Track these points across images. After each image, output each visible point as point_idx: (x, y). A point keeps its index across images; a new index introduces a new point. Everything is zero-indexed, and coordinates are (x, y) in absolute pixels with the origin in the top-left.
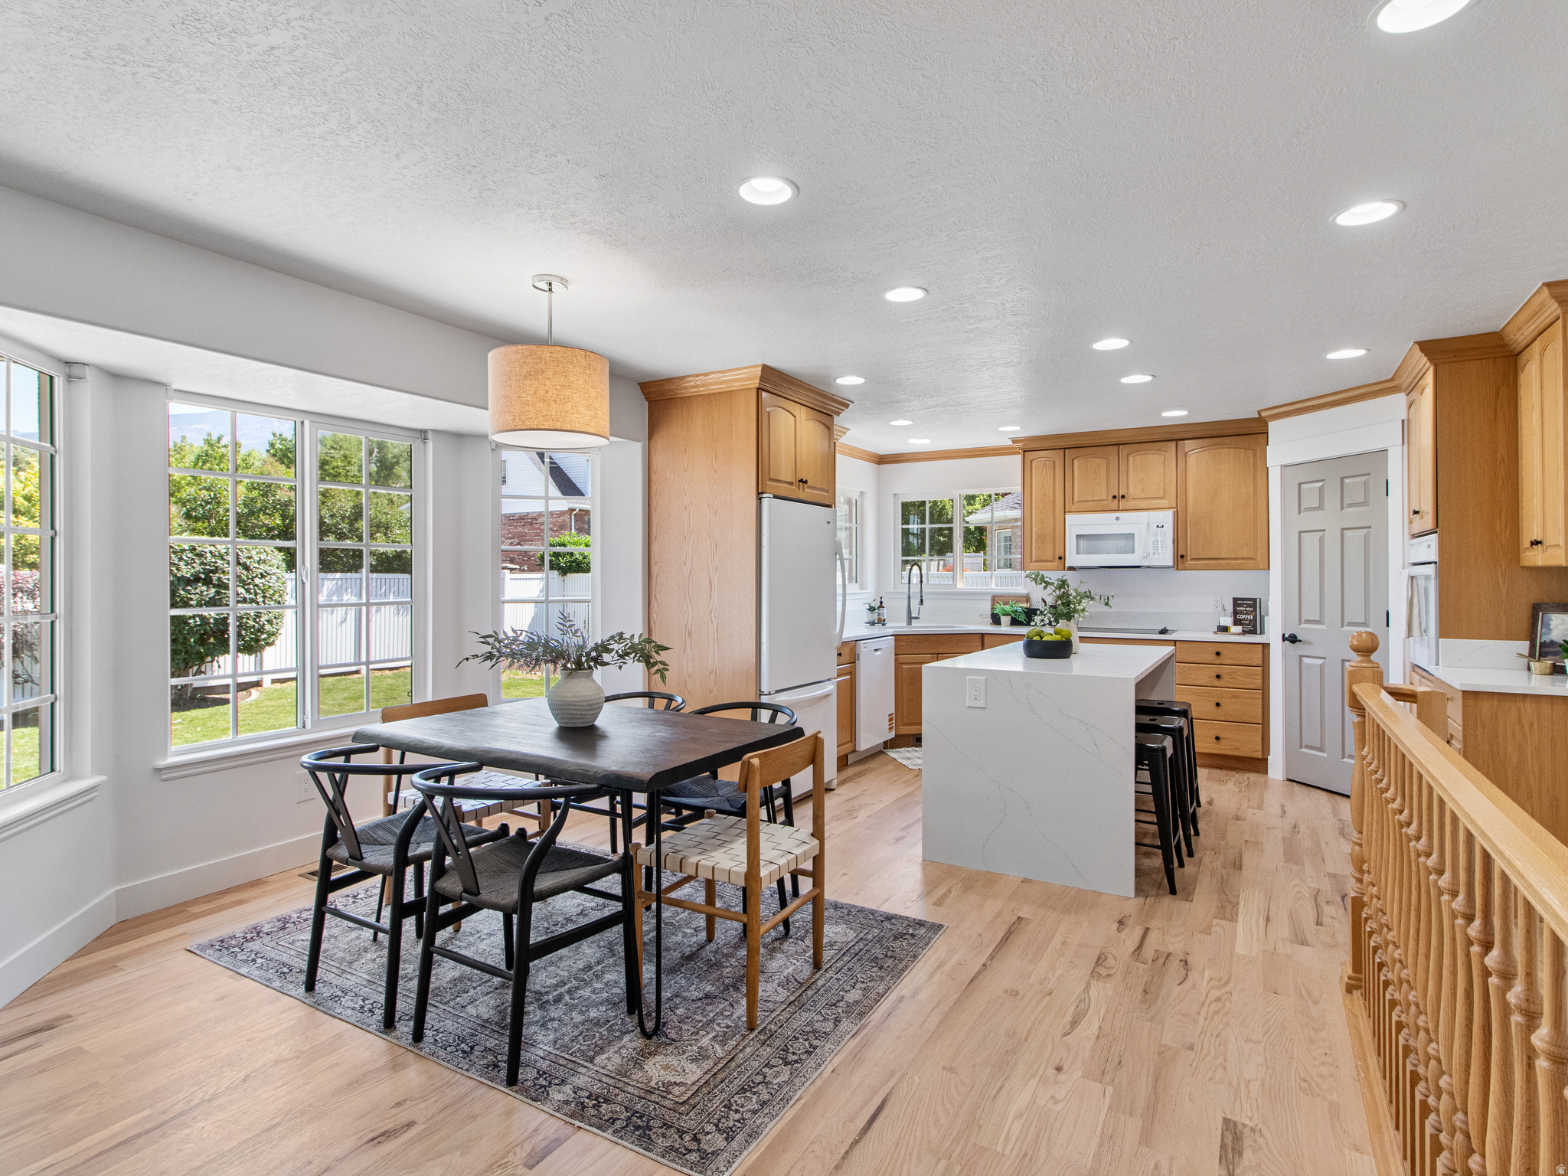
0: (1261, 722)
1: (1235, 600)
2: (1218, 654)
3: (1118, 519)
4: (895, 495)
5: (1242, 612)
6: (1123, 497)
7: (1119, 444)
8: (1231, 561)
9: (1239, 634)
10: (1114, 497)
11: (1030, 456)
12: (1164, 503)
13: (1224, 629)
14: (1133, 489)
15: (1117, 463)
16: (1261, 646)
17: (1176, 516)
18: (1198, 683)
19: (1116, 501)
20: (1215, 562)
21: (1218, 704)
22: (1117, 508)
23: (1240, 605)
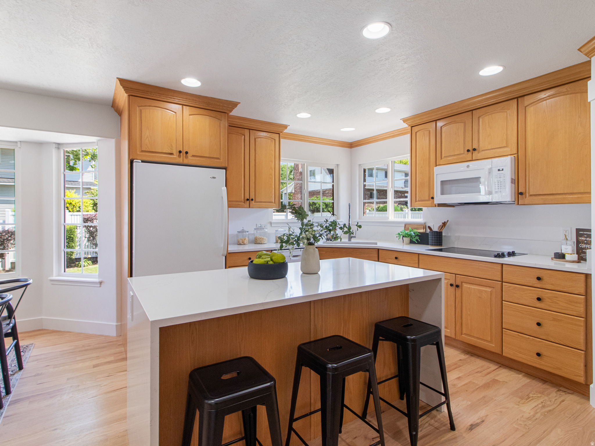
0: (583, 348)
1: (578, 230)
2: (539, 279)
3: (468, 166)
4: (360, 165)
5: (583, 242)
6: (474, 150)
7: (472, 110)
8: (567, 196)
9: (573, 262)
10: (468, 151)
11: (415, 129)
12: (507, 150)
13: (561, 256)
14: (484, 144)
15: (471, 125)
16: (583, 276)
17: (517, 161)
18: (521, 302)
19: (470, 153)
20: (552, 197)
21: (539, 324)
22: (470, 159)
23: (582, 235)
